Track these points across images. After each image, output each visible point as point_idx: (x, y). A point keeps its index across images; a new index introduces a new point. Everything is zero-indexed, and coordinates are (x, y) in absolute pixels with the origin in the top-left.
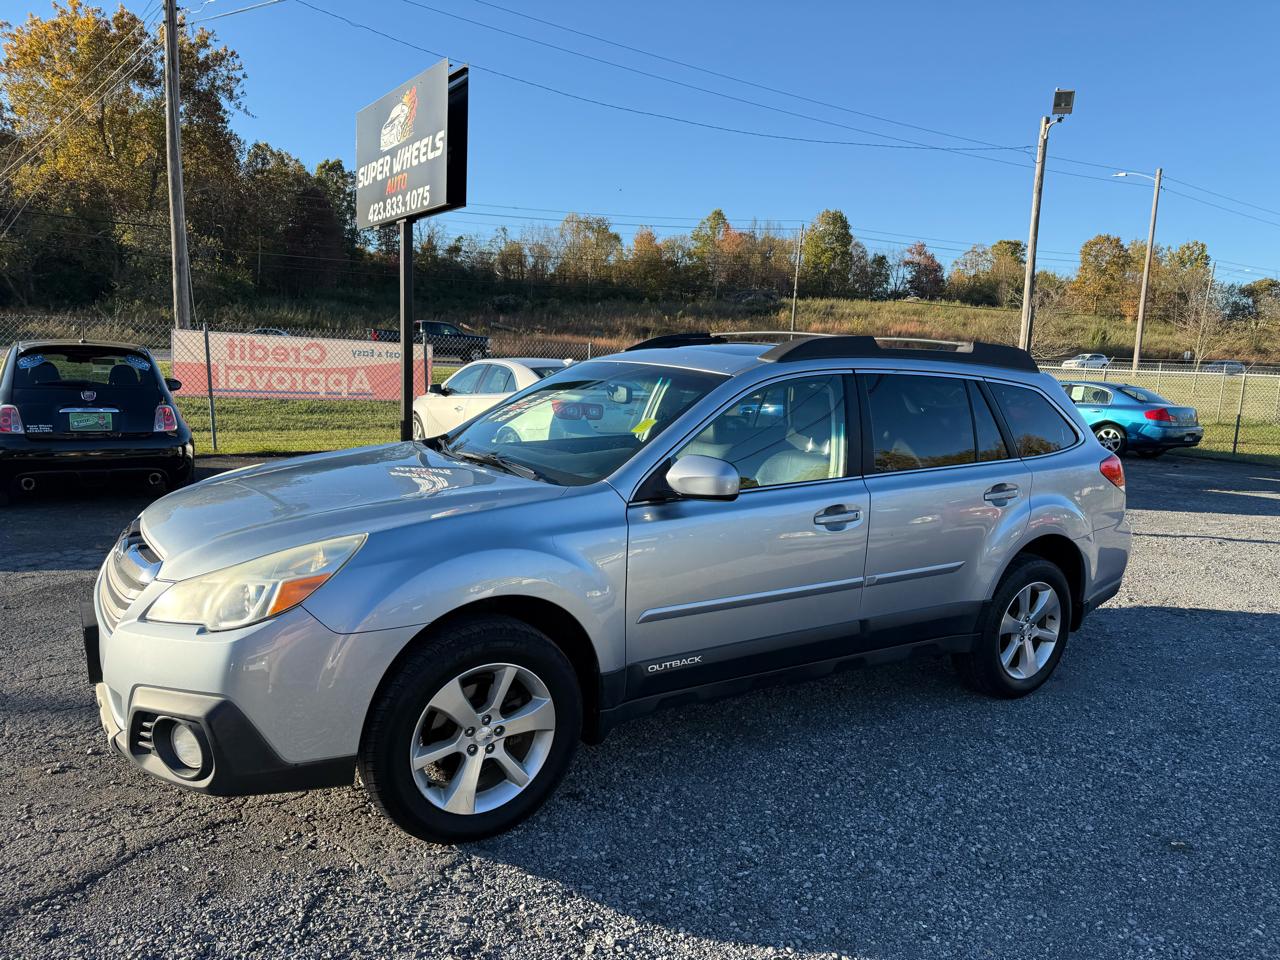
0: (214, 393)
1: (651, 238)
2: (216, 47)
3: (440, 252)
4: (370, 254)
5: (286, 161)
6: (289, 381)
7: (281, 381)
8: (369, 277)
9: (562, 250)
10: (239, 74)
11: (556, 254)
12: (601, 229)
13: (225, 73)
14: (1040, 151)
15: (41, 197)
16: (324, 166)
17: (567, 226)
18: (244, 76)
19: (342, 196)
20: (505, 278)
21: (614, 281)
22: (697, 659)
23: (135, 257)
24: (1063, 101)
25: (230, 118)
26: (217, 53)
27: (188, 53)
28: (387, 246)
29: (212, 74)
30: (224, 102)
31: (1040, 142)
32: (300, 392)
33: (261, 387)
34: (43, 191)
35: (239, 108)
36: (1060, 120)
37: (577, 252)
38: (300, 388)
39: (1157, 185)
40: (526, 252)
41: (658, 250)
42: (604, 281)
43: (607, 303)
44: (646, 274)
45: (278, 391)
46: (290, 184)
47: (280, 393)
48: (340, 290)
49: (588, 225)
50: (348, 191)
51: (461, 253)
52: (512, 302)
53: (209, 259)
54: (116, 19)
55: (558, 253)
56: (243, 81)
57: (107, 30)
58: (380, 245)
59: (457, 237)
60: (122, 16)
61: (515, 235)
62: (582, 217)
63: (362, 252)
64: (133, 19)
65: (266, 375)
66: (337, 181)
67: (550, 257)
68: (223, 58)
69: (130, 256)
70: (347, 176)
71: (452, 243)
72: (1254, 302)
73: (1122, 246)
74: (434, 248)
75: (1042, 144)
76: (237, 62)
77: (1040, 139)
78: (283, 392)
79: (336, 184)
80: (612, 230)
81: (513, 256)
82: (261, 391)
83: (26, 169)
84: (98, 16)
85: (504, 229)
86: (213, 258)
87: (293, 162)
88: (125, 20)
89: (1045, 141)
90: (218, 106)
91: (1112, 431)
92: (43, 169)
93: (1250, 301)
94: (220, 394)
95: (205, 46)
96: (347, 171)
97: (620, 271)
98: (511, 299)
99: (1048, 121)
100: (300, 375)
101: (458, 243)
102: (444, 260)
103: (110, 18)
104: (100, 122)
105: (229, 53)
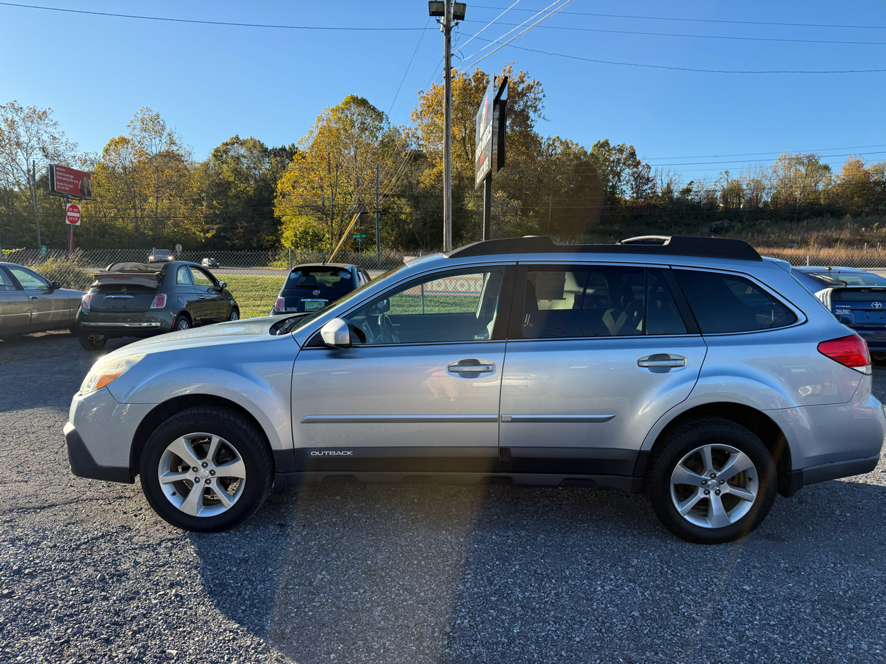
0: (425, 293)
1: (859, 165)
2: (528, 82)
3: (676, 194)
4: (625, 201)
5: (570, 146)
6: (466, 286)
7: (462, 286)
8: (623, 216)
9: (775, 182)
10: (540, 96)
11: (769, 186)
12: (812, 162)
13: (533, 96)
15: (433, 186)
16: (596, 145)
17: (780, 164)
18: (544, 96)
19: (607, 164)
20: (725, 208)
21: (822, 201)
22: (349, 453)
23: (474, 216)
25: (535, 124)
26: (529, 85)
27: (512, 89)
28: (637, 193)
29: (525, 98)
30: (531, 114)
32: (473, 292)
33: (450, 290)
34: (433, 183)
35: (540, 116)
37: (787, 183)
38: (473, 290)
40: (744, 187)
41: (867, 173)
42: (812, 203)
43: (810, 220)
44: (853, 194)
45: (460, 292)
46: (572, 160)
47: (461, 293)
48: (601, 226)
49: (799, 161)
50: (612, 159)
51: (692, 193)
52: (726, 225)
53: (513, 214)
54: (474, 76)
55: (772, 185)
56: (543, 99)
57: (469, 84)
58: (633, 193)
59: (689, 182)
60: (477, 74)
61: (735, 176)
62: (793, 155)
63: (620, 199)
64: (483, 75)
65: (454, 282)
66: (605, 154)
67: (764, 189)
68: (532, 87)
69: (472, 216)
70: (612, 149)
71: (685, 186)
74: (671, 192)
76: (540, 88)
78: (463, 292)
79: (604, 156)
80: (822, 162)
81: (734, 192)
82: (450, 292)
83: (427, 172)
84: (465, 77)
85: (726, 172)
86: (516, 213)
87: (574, 146)
88: (479, 76)
90: (528, 118)
92: (435, 170)
94: (428, 293)
95: (523, 82)
96: (611, 146)
97: (827, 193)
98: (726, 223)
100: (473, 282)
101: (690, 186)
102: (678, 199)
103: (471, 77)
104: (464, 139)
105: (536, 83)
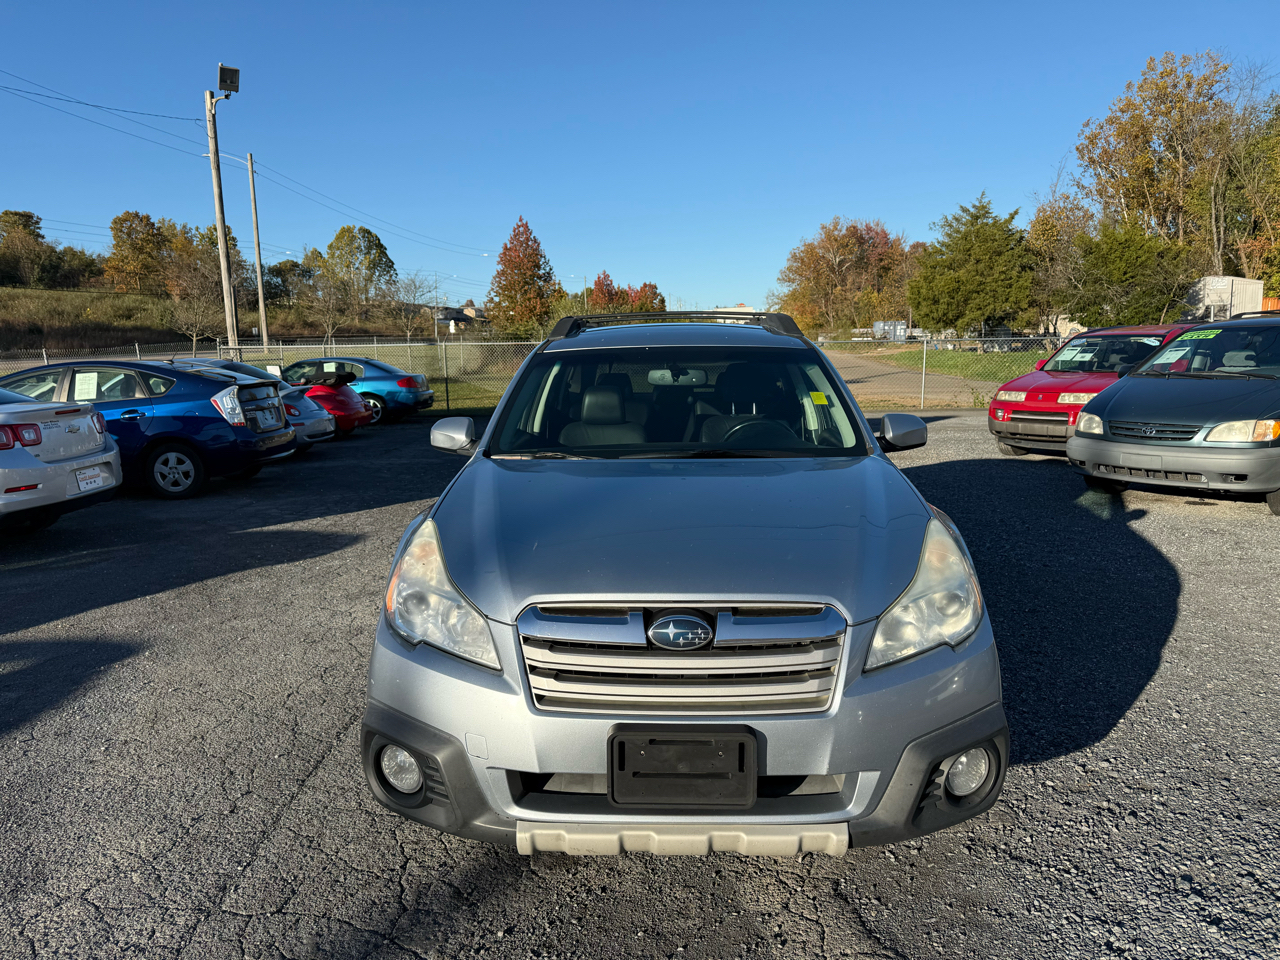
14: (209, 126)
24: (229, 79)
31: (208, 116)
36: (227, 97)
39: (250, 169)
72: (283, 281)
73: (153, 224)
75: (211, 119)
77: (208, 113)
89: (214, 116)
91: (372, 402)
93: (279, 280)
99: (212, 96)
